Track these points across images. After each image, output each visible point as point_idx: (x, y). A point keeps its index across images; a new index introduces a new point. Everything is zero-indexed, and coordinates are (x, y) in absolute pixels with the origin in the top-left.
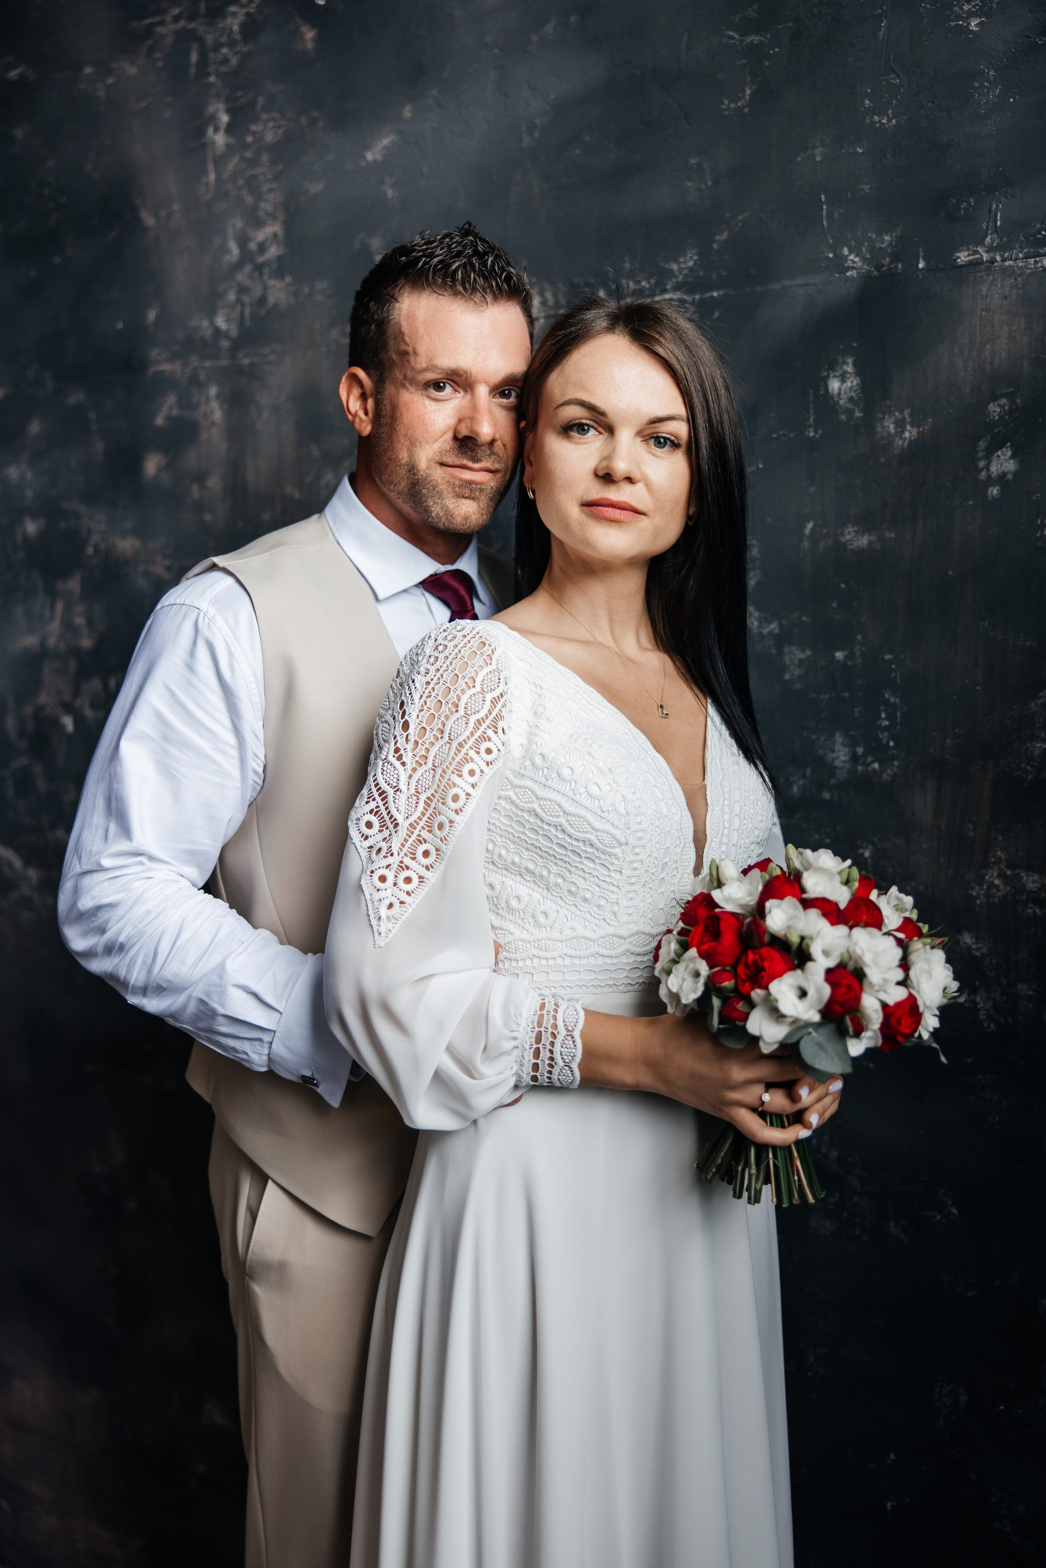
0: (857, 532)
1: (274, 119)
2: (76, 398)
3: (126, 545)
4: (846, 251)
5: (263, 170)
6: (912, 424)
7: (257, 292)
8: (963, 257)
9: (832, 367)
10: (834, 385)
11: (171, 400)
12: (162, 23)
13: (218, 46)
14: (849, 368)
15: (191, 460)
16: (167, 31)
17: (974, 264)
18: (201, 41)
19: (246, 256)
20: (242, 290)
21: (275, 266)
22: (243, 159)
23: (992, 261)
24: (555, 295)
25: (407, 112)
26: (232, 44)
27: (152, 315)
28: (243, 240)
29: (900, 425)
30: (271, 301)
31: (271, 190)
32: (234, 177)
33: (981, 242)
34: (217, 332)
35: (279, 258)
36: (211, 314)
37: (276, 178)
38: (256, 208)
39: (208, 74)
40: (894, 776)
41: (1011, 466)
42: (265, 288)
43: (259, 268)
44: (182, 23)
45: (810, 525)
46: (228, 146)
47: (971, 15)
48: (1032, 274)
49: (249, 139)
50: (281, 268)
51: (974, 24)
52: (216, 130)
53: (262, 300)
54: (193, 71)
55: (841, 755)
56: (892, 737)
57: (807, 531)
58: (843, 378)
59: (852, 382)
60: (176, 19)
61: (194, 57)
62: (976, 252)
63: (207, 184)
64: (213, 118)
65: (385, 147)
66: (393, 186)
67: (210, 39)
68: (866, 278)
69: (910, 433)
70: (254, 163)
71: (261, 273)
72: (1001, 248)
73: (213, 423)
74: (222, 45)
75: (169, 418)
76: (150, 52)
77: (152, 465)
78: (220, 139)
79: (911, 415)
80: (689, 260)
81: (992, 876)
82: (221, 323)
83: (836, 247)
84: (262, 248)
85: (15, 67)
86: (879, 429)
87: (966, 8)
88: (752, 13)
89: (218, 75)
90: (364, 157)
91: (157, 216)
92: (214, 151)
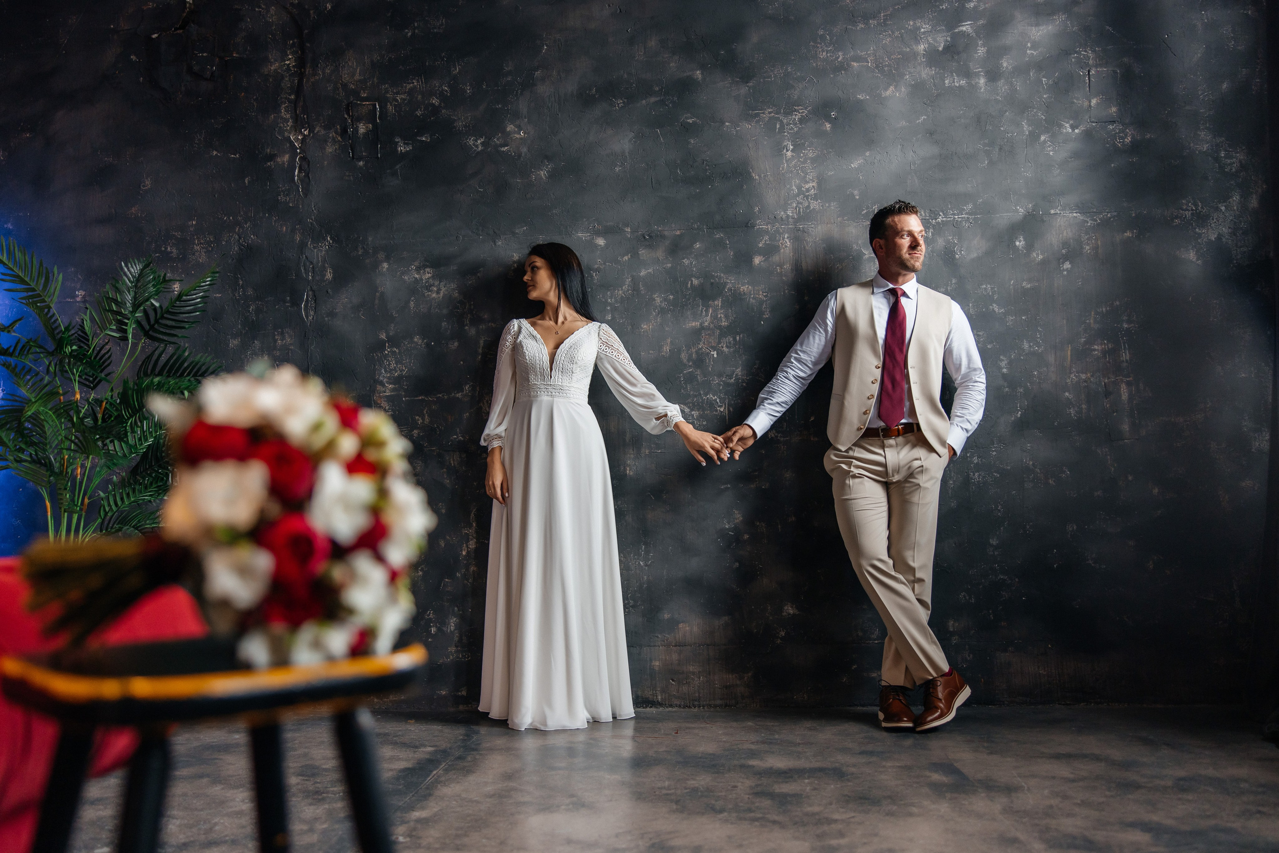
0: (1027, 283)
1: (813, 150)
2: (719, 235)
3: (745, 288)
4: (1018, 208)
5: (808, 164)
6: (1041, 254)
7: (806, 204)
8: (1052, 212)
9: (1016, 238)
10: (1017, 243)
11: (767, 238)
12: (763, 113)
13: (789, 124)
14: (1022, 239)
15: (776, 258)
16: (766, 116)
17: (1055, 214)
18: (781, 122)
19: (800, 192)
20: (799, 203)
21: (813, 196)
22: (799, 161)
23: (1061, 214)
24: (925, 212)
25: (867, 154)
26: (795, 124)
27: (757, 209)
28: (799, 188)
29: (1038, 255)
30: (812, 207)
31: (811, 172)
32: (795, 166)
33: (1057, 208)
34: (788, 216)
35: (815, 194)
36: (785, 210)
37: (813, 169)
38: (806, 177)
39: (785, 132)
40: (1042, 351)
41: (1069, 266)
42: (809, 203)
43: (807, 197)
44: (773, 114)
45: (1012, 282)
46: (792, 156)
47: (1050, 151)
48: (1072, 217)
49: (802, 155)
50: (815, 198)
51: (1051, 153)
52: (787, 151)
53: (808, 207)
54: (777, 130)
55: (1026, 346)
56: (1040, 340)
57: (1012, 283)
58: (1020, 242)
59: (1023, 243)
60: (770, 113)
61: (778, 126)
62: (1056, 211)
63: (783, 168)
64: (786, 146)
65: (859, 163)
66: (862, 176)
67: (785, 121)
68: (1025, 217)
69: (1041, 257)
70: (805, 162)
71: (807, 199)
72: (1062, 210)
73: (786, 246)
74: (791, 124)
75: (765, 244)
76: (758, 122)
77: (757, 260)
78: (789, 154)
79: (1040, 252)
80: (970, 206)
81: (1072, 376)
82: (789, 213)
83: (1015, 206)
84: (808, 190)
85: (692, 118)
86: (1031, 255)
87: (1049, 149)
88: (986, 141)
89: (788, 133)
90: (851, 166)
91: (760, 176)
92: (786, 157)
